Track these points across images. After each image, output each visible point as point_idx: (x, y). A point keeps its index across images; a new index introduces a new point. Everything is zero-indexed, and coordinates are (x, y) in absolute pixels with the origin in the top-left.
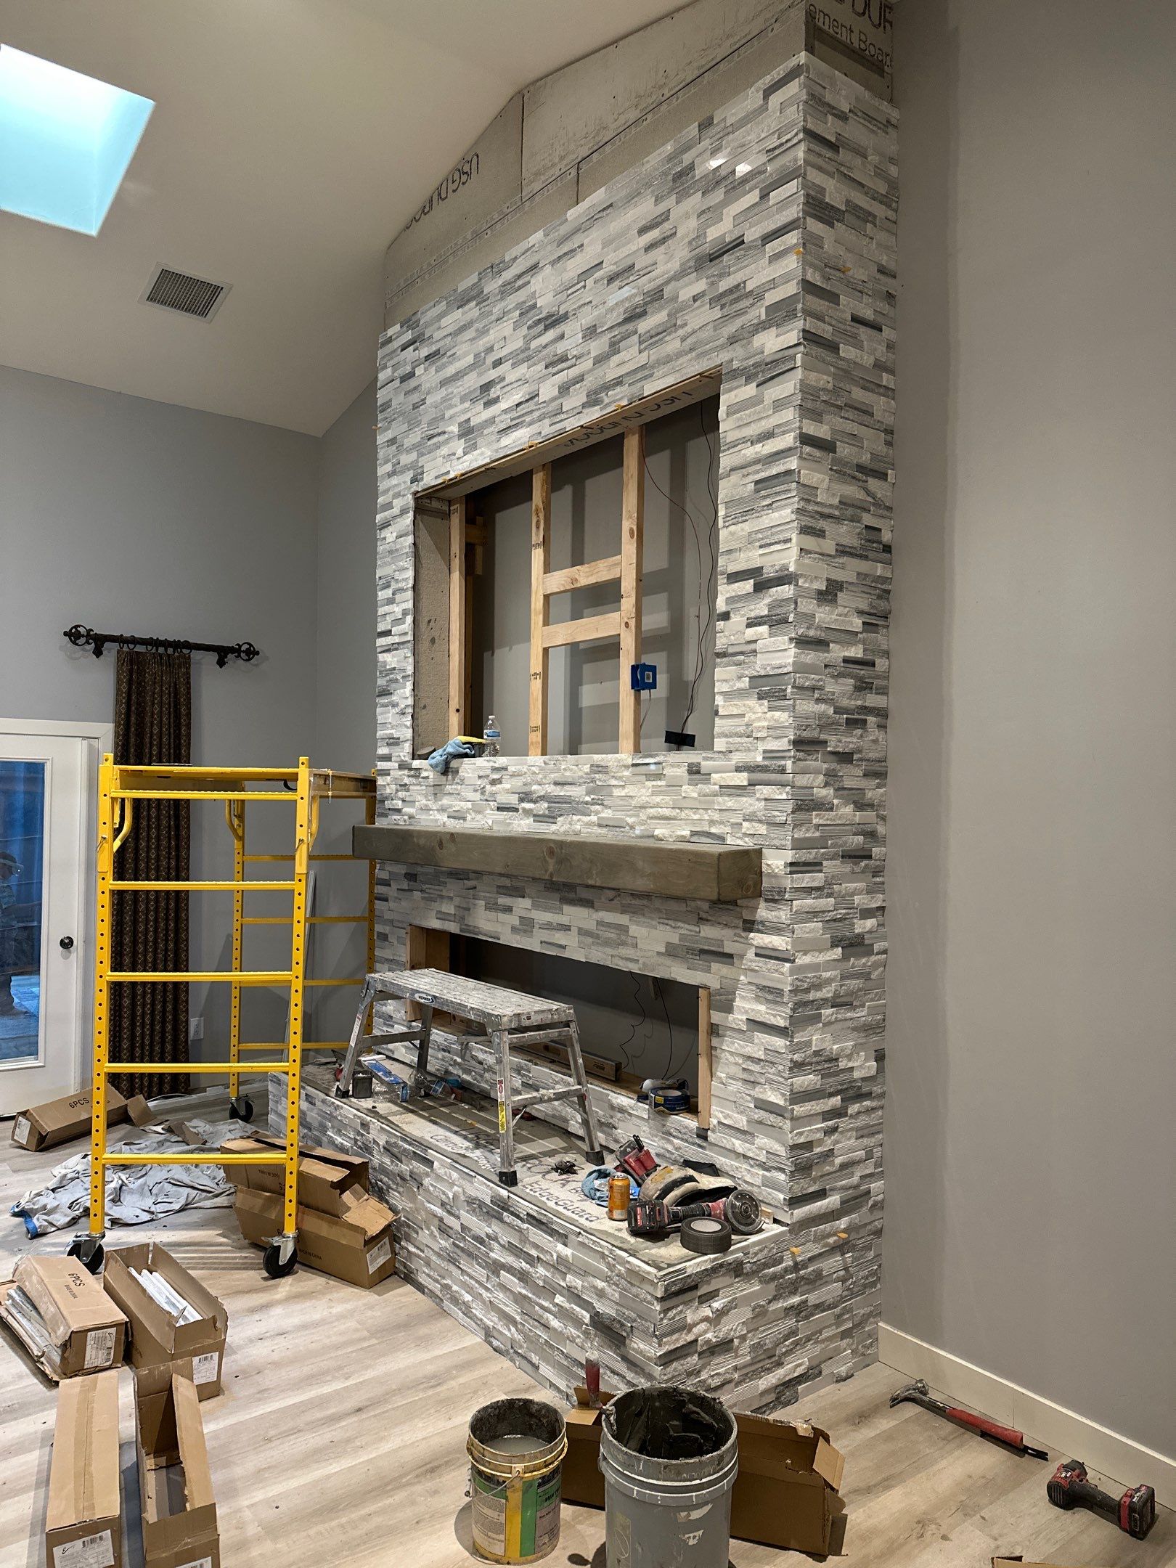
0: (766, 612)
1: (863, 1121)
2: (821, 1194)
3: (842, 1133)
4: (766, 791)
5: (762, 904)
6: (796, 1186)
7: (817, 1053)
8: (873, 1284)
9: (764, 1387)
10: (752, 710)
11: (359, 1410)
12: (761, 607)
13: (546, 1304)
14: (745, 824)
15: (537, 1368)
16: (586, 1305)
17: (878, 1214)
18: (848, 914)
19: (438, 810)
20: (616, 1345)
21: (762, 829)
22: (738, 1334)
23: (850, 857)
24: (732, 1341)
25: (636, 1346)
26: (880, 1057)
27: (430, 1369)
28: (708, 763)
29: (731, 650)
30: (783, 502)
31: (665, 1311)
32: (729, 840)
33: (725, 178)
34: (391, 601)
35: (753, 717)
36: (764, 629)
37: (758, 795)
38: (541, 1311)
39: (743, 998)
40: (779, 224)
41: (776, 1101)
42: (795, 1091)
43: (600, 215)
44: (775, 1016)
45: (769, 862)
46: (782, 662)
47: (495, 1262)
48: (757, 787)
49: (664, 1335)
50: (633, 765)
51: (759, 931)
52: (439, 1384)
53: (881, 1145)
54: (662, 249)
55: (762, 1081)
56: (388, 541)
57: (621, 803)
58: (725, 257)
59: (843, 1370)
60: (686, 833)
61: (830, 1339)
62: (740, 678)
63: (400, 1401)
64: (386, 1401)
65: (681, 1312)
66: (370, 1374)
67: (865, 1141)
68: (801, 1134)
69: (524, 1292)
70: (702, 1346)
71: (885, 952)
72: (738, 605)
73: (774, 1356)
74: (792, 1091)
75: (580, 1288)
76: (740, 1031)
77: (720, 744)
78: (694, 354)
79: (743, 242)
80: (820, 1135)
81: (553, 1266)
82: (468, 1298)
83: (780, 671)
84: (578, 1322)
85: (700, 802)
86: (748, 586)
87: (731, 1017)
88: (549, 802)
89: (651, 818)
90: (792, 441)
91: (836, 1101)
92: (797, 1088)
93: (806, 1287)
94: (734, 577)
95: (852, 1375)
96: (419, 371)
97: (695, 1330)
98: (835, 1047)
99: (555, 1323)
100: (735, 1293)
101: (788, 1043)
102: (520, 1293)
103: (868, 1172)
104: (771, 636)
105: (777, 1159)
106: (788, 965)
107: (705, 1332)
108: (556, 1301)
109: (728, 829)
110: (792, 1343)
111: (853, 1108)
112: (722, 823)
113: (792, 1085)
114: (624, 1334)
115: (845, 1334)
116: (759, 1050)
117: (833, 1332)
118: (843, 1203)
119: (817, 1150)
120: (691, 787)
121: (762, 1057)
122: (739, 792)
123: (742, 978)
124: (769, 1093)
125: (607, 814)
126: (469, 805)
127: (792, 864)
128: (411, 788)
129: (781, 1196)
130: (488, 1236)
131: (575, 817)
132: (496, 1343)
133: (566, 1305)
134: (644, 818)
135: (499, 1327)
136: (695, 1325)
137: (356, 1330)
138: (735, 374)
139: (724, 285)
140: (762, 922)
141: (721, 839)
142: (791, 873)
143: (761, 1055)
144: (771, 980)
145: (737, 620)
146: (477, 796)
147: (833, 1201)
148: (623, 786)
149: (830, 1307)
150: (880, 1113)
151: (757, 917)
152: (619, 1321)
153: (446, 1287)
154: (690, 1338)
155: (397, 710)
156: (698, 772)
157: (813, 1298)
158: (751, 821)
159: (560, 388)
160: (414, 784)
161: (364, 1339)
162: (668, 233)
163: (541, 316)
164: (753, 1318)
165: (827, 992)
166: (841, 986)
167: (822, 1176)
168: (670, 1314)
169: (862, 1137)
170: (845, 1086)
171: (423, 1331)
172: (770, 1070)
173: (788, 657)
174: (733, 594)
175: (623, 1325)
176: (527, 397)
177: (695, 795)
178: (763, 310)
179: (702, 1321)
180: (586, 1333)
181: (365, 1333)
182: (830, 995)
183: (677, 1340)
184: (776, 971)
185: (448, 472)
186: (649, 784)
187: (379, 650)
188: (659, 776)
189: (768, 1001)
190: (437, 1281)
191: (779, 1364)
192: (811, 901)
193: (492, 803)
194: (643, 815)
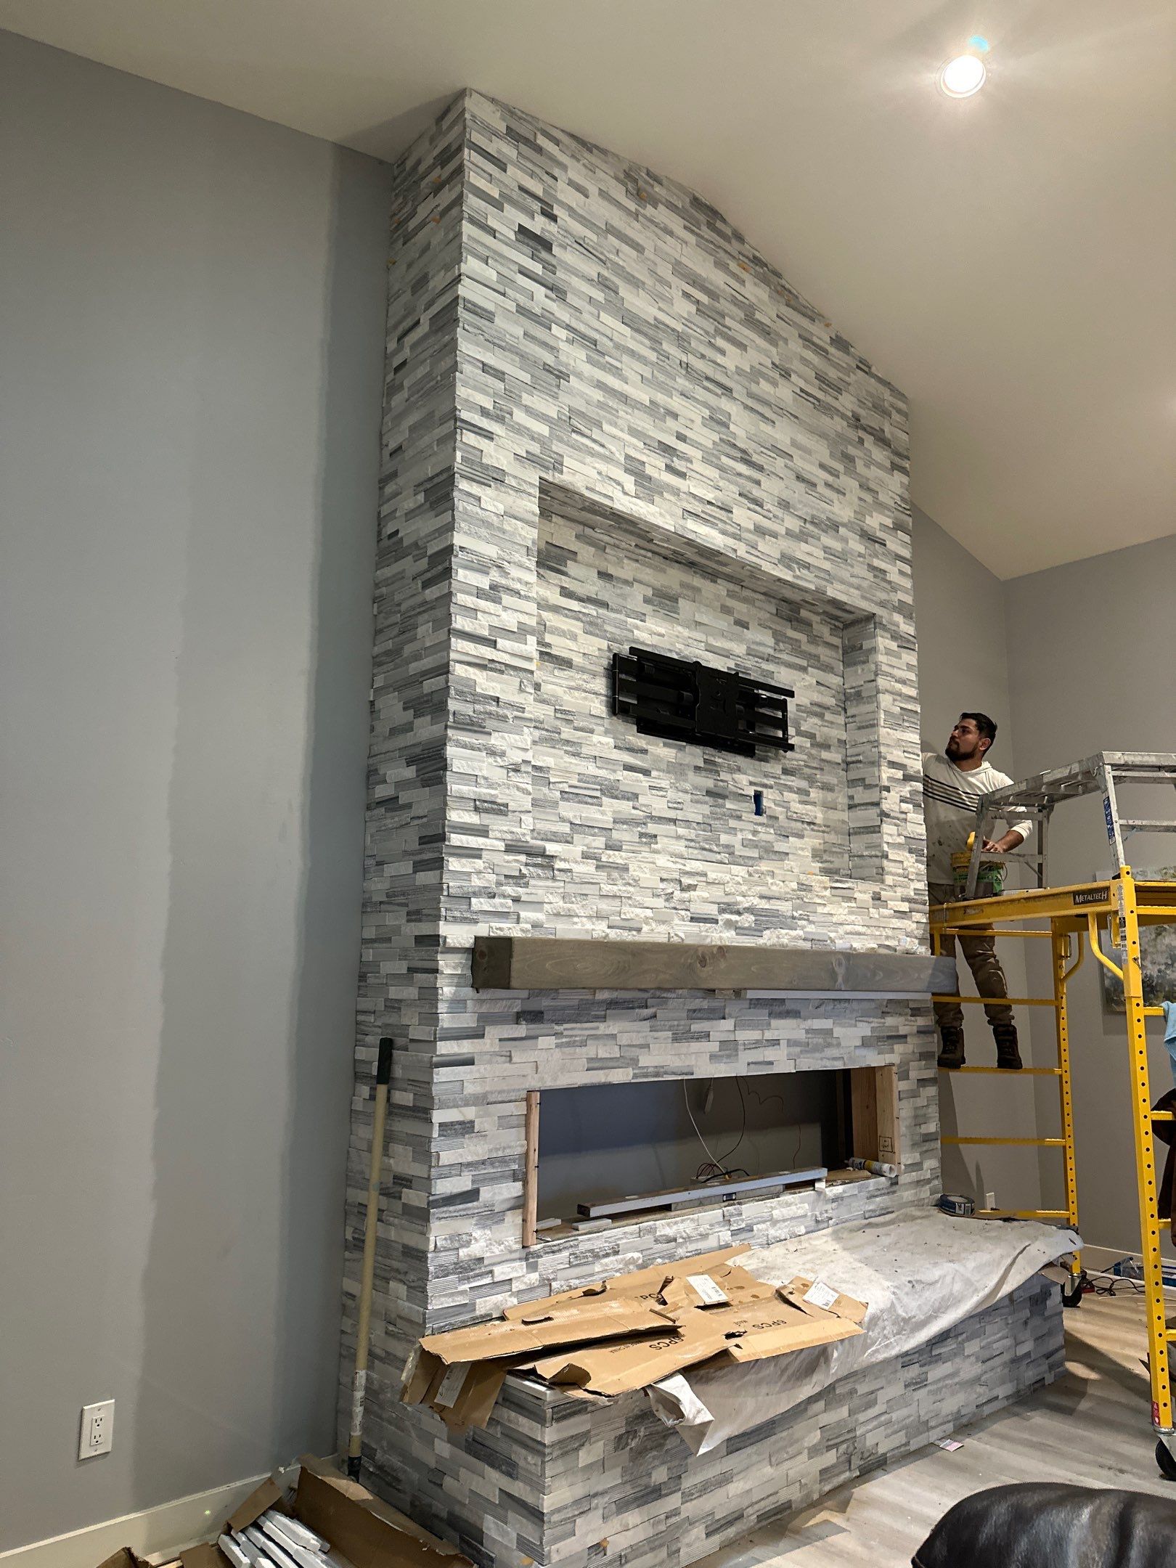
35: (908, 864)
44: (930, 1072)
50: (831, 888)
55: (926, 1120)
85: (881, 921)
86: (899, 774)
87: (909, 1081)
88: (755, 915)
89: (848, 934)
94: (893, 764)
109: (896, 942)
112: (893, 938)
116: (924, 1099)
120: (874, 910)
122: (903, 916)
124: (930, 1127)
125: (811, 928)
126: (649, 913)
128: (532, 882)
131: (784, 932)
134: (843, 933)
138: (884, 628)
139: (876, 563)
141: (893, 949)
145: (895, 795)
146: (660, 903)
156: (879, 899)
159: (756, 526)
172: (930, 1111)
174: (892, 776)
176: (720, 504)
177: (877, 916)
186: (845, 905)
188: (851, 900)
193: (683, 913)
194: (841, 930)
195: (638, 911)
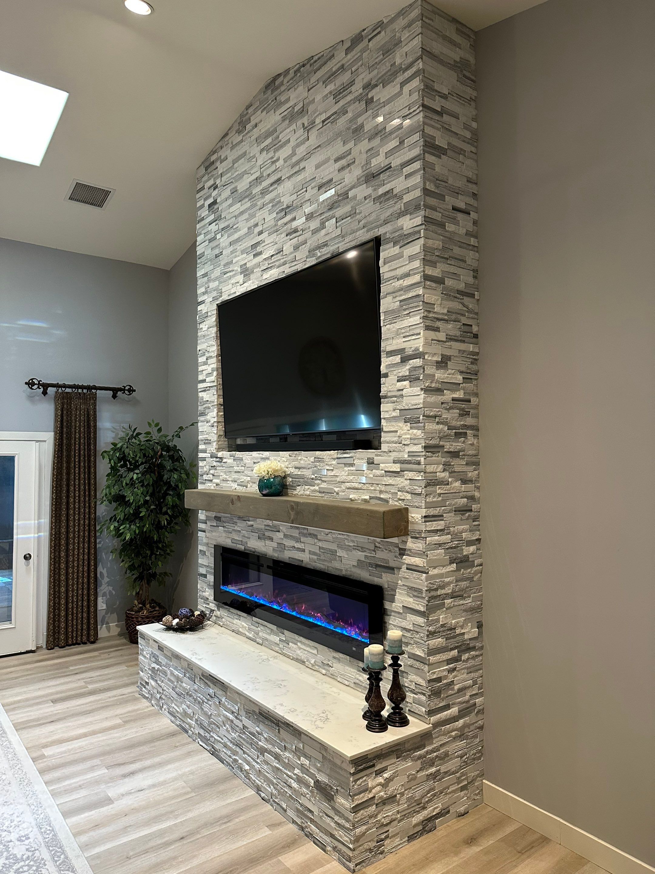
0: (408, 374)
1: (471, 663)
2: (447, 707)
3: (458, 671)
4: (411, 475)
5: (410, 539)
6: (432, 703)
7: (443, 626)
8: (479, 758)
9: (415, 822)
10: (401, 428)
11: (182, 838)
12: (405, 370)
13: (289, 774)
14: (399, 493)
15: (285, 811)
16: (312, 776)
17: (480, 716)
18: (459, 544)
19: (232, 481)
20: (328, 800)
21: (409, 496)
22: (399, 792)
23: (459, 511)
24: (396, 796)
25: (340, 801)
26: (480, 626)
27: (224, 812)
28: (378, 457)
29: (389, 394)
30: (415, 313)
31: (355, 781)
32: (391, 502)
33: (380, 131)
34: (205, 363)
35: (402, 432)
36: (406, 383)
37: (406, 477)
38: (287, 778)
39: (400, 593)
40: (411, 157)
41: (419, 654)
42: (430, 648)
43: (314, 151)
44: (418, 605)
45: (413, 515)
46: (417, 402)
47: (262, 747)
48: (405, 472)
49: (355, 795)
50: (337, 458)
51: (408, 555)
52: (229, 821)
53: (482, 677)
54: (347, 170)
55: (412, 642)
56: (203, 330)
57: (331, 479)
58: (381, 175)
59: (462, 809)
60: (367, 497)
61: (454, 792)
62: (394, 410)
63: (205, 832)
64: (198, 832)
65: (365, 780)
66: (190, 815)
67: (472, 675)
68: (434, 673)
69: (277, 765)
70: (378, 800)
71: (481, 565)
72: (392, 369)
73: (421, 803)
74: (428, 648)
75: (308, 765)
76: (399, 613)
77: (384, 447)
78: (366, 229)
79: (391, 167)
80: (445, 673)
81: (293, 752)
82: (247, 767)
83: (416, 407)
84: (307, 786)
85: (375, 480)
86: (398, 359)
87: (394, 604)
88: (292, 478)
89: (348, 489)
90: (419, 278)
91: (455, 652)
92: (431, 647)
93: (439, 762)
94: (391, 353)
95: (468, 812)
96: (219, 236)
97: (373, 791)
98: (453, 621)
99: (295, 785)
100: (397, 768)
101: (426, 621)
102: (275, 766)
103: (474, 692)
104: (411, 387)
105: (421, 687)
106: (424, 575)
107: (380, 792)
108: (295, 772)
109: (390, 496)
110: (431, 795)
111: (465, 657)
112: (386, 492)
113: (428, 645)
114: (333, 794)
115: (463, 789)
116: (410, 624)
117: (456, 787)
118: (459, 712)
119: (445, 681)
120: (370, 471)
121: (412, 629)
122: (396, 475)
123: (400, 582)
124: (416, 649)
125: (324, 485)
126: (249, 479)
127: (425, 517)
128: (218, 468)
129: (424, 709)
130: (257, 732)
131: (307, 487)
132: (263, 795)
133: (301, 775)
134: (344, 488)
135: (264, 785)
136: (374, 788)
137: (183, 787)
138: (388, 241)
139: (381, 191)
140: (410, 550)
141: (386, 501)
142: (425, 522)
143: (411, 627)
144: (415, 583)
145: (392, 378)
147: (454, 711)
148: (332, 470)
149: (453, 773)
150: (481, 658)
151: (407, 547)
152: (330, 786)
153: (235, 761)
154: (371, 796)
155: (209, 424)
156: (373, 463)
157: (443, 769)
158: (403, 491)
159: (294, 247)
160: (219, 466)
161: (187, 793)
162: (351, 162)
163: (283, 207)
164: (408, 782)
165: (448, 590)
166: (456, 586)
167: (447, 697)
168: (359, 782)
169: (471, 672)
170: (460, 644)
171: (222, 787)
172: (416, 636)
173: (420, 399)
174: (390, 363)
175: (332, 788)
176: (277, 252)
177: (371, 476)
178: (402, 205)
179: (378, 785)
180: (311, 791)
181: (189, 789)
182: (450, 591)
183: (363, 797)
184: (418, 578)
185: (235, 293)
186: (346, 469)
187: (199, 390)
188: (352, 465)
189: (414, 596)
190: (230, 757)
191: (424, 808)
192: (437, 538)
194: (343, 487)
195: (245, 478)
